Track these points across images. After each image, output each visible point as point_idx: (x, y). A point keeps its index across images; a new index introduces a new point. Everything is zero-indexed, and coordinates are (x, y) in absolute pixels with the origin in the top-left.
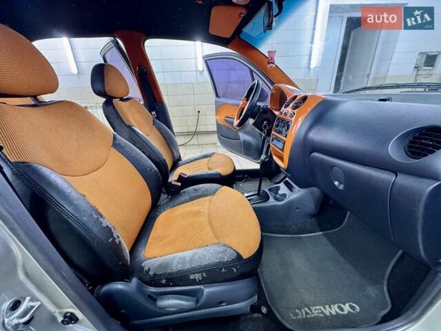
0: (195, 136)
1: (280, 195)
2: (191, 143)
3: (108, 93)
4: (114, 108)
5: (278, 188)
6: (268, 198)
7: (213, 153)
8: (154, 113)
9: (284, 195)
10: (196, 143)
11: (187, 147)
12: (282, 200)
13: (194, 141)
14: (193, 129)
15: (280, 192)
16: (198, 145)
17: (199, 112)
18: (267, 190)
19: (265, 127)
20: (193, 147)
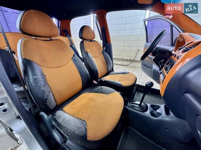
0: (133, 62)
1: (157, 113)
2: (130, 65)
3: (83, 38)
4: (83, 44)
5: (158, 107)
6: (146, 110)
7: (128, 73)
8: (105, 48)
9: (160, 114)
10: (133, 66)
11: (128, 67)
12: (157, 117)
13: (132, 65)
14: (133, 59)
15: (158, 111)
16: (134, 67)
17: (138, 50)
18: (149, 105)
19: (161, 63)
20: (131, 67)
